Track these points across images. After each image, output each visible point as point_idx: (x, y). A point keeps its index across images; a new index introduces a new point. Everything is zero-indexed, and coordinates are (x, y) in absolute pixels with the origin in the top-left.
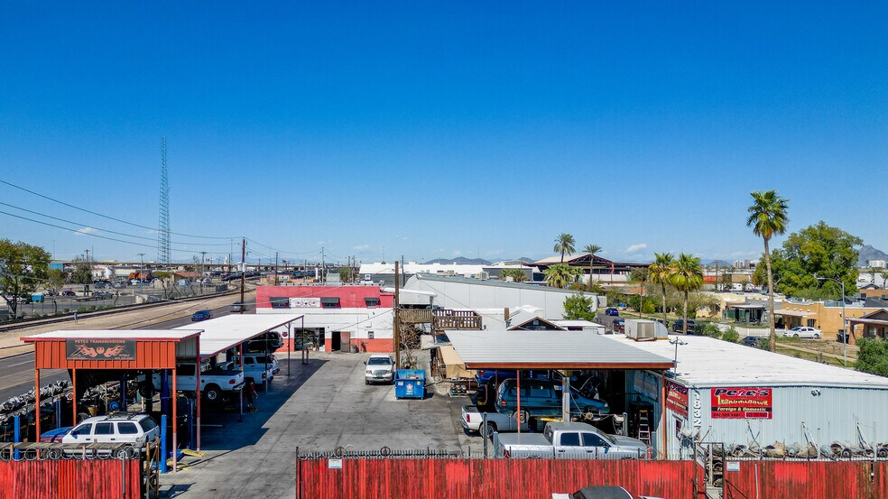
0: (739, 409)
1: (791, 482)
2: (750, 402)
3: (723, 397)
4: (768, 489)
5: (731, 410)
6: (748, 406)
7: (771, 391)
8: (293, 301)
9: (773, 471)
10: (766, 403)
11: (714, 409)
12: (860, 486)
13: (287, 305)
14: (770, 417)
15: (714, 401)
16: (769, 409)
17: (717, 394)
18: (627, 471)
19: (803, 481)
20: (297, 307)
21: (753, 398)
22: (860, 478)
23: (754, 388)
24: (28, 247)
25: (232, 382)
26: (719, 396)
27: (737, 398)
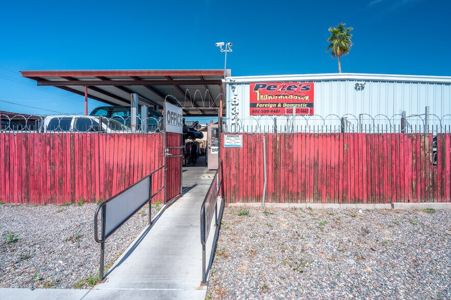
0: (279, 105)
1: (316, 164)
2: (291, 97)
4: (282, 172)
5: (271, 106)
7: (312, 85)
9: (290, 147)
10: (307, 98)
11: (253, 105)
12: (416, 169)
14: (312, 113)
15: (253, 96)
16: (311, 105)
17: (256, 89)
18: (81, 149)
19: (334, 161)
22: (417, 156)
23: (295, 83)
26: (258, 92)
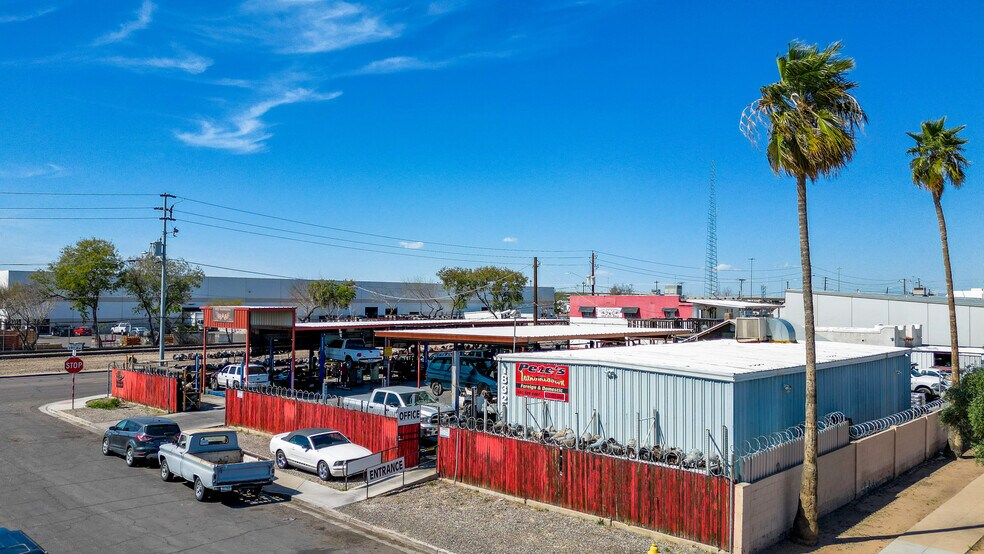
0: (539, 388)
1: (488, 458)
2: (549, 380)
3: (526, 373)
4: (470, 462)
5: (533, 388)
6: (547, 385)
7: (567, 368)
8: (599, 310)
9: (475, 443)
11: (518, 386)
12: (549, 475)
13: (593, 314)
14: (567, 400)
15: (518, 377)
16: (566, 390)
17: (521, 369)
19: (498, 459)
20: (603, 317)
21: (552, 376)
23: (552, 365)
24: (510, 272)
25: (359, 355)
26: (522, 372)
27: (537, 375)
